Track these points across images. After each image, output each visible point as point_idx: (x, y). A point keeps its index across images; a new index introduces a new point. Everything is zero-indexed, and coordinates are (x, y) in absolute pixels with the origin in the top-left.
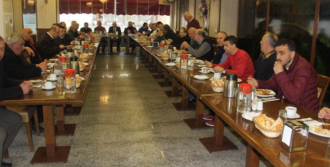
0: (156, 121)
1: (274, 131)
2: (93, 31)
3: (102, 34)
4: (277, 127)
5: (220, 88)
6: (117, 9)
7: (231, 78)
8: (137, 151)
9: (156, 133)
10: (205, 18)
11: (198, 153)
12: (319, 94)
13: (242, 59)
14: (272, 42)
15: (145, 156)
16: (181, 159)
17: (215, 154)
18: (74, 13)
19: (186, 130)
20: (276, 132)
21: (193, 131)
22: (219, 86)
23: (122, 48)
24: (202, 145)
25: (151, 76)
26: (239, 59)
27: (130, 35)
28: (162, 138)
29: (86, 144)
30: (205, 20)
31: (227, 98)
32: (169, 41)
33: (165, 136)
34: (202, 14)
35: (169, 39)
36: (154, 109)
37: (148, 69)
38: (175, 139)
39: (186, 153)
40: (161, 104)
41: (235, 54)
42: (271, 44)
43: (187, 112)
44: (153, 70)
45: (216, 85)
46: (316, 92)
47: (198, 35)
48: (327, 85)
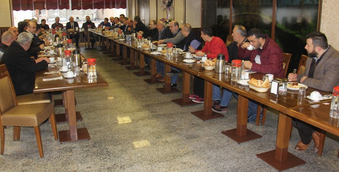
0: (148, 103)
1: (264, 88)
2: (50, 27)
3: (62, 30)
4: (266, 84)
5: (211, 67)
6: (72, 4)
7: (221, 58)
8: (144, 126)
9: (153, 112)
10: (168, 10)
11: (195, 123)
12: (284, 67)
13: (218, 45)
14: (242, 33)
15: (153, 128)
16: (183, 127)
17: (208, 122)
18: (25, 9)
19: (177, 108)
20: (266, 88)
21: (183, 108)
22: (210, 65)
23: (80, 44)
24: (195, 117)
25: (124, 68)
26: (215, 45)
27: (89, 30)
28: (160, 115)
29: (98, 125)
30: (168, 12)
31: (218, 73)
32: (140, 33)
33: (162, 113)
34: (165, 7)
35: (140, 32)
36: (141, 95)
37: (117, 62)
38: (171, 114)
39: (185, 123)
40: (145, 90)
41: (211, 41)
42: (242, 34)
43: (172, 94)
44: (123, 63)
45: (208, 64)
46: (282, 66)
47: (174, 26)
48: (289, 60)
